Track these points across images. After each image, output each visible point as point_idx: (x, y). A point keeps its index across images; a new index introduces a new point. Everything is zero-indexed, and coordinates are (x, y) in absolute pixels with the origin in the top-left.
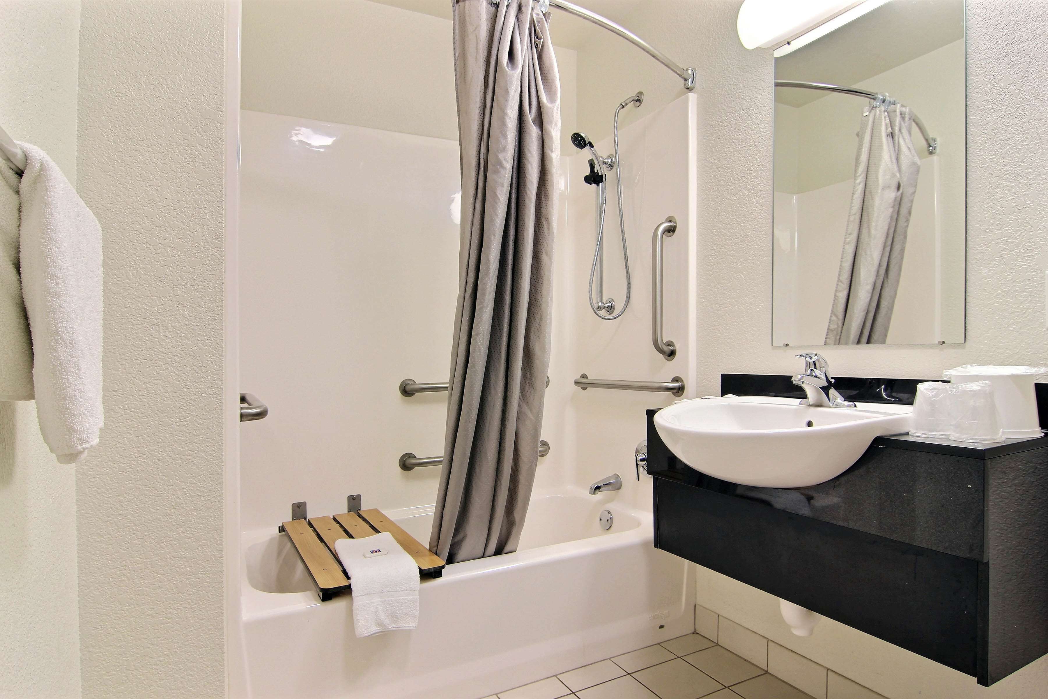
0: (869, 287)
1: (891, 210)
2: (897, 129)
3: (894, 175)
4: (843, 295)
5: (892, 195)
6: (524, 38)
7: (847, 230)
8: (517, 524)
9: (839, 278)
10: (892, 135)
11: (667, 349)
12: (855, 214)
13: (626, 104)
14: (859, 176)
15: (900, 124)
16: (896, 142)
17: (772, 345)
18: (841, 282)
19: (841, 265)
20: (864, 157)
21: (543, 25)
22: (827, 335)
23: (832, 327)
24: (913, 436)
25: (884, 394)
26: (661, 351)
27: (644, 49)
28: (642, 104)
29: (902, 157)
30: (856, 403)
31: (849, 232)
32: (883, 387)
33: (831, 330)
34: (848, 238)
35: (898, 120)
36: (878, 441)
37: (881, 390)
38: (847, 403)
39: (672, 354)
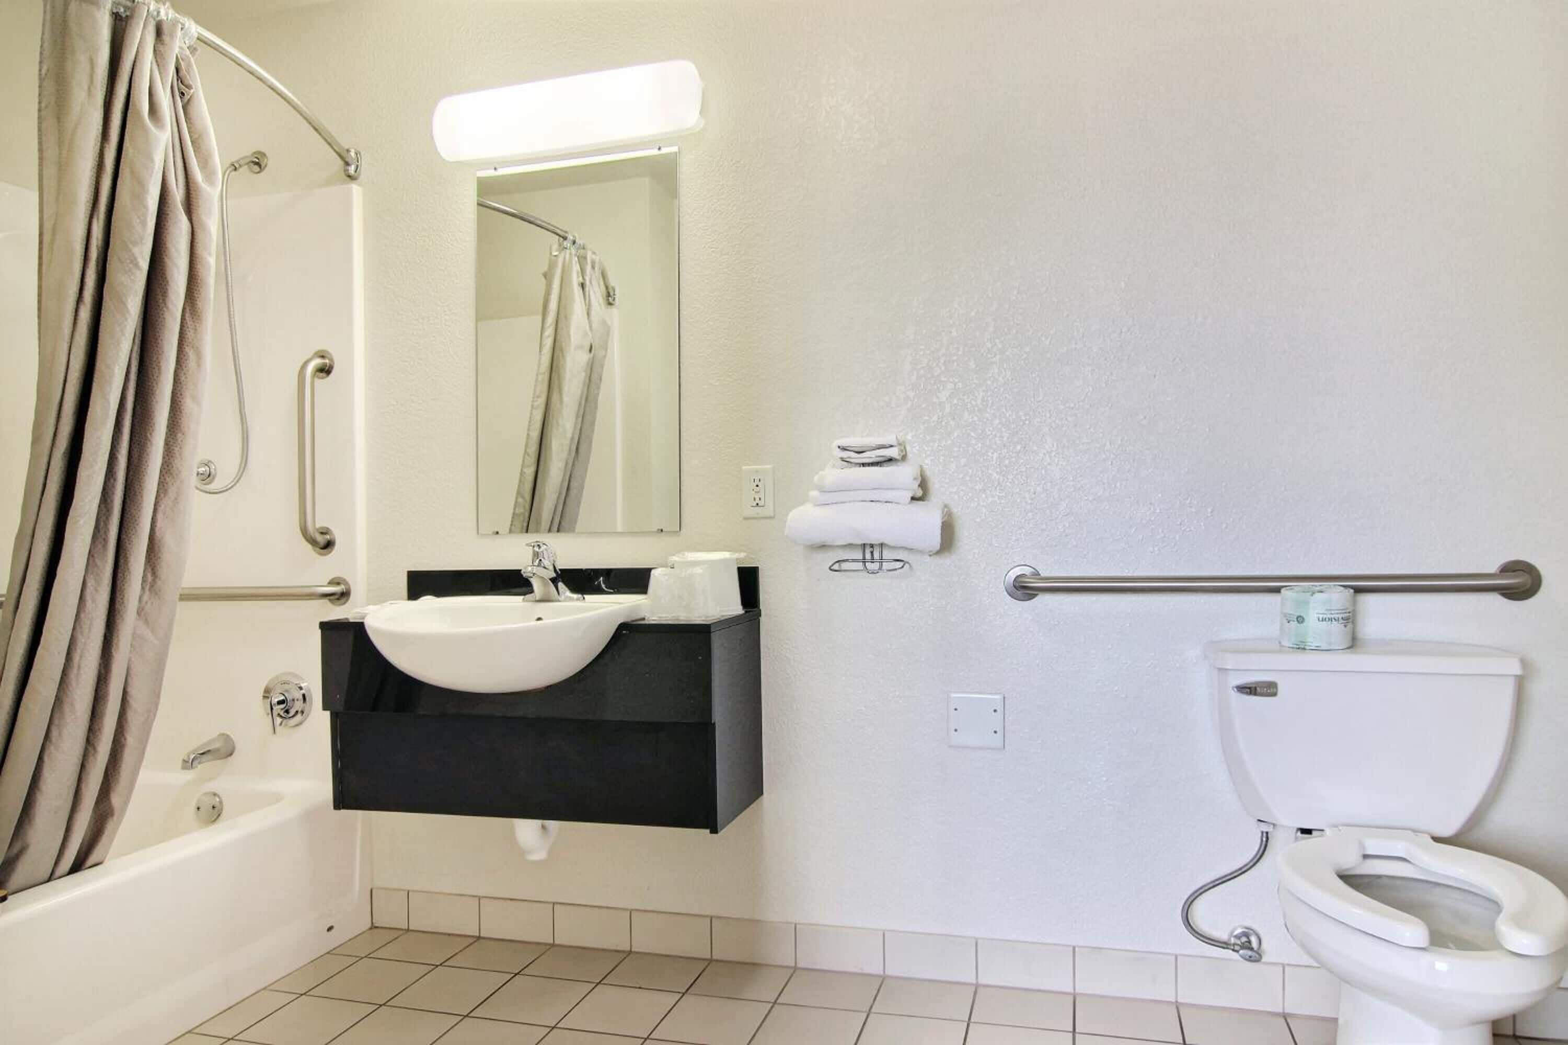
0: (561, 465)
1: (583, 374)
2: (587, 278)
3: (586, 334)
4: (530, 471)
5: (583, 357)
6: (166, 81)
7: (535, 390)
8: (116, 813)
9: (526, 451)
10: (583, 286)
11: (321, 539)
12: (544, 373)
13: (240, 166)
14: (549, 327)
15: (591, 275)
16: (587, 293)
17: (478, 533)
18: (528, 455)
19: (528, 435)
20: (553, 306)
21: (189, 65)
22: (512, 521)
23: (517, 511)
24: (648, 620)
25: (603, 586)
26: (313, 542)
27: (295, 108)
28: (265, 171)
29: (593, 313)
30: (585, 596)
31: (537, 394)
32: (601, 579)
33: (517, 515)
34: (537, 401)
35: (589, 268)
36: (623, 627)
37: (600, 582)
38: (575, 596)
39: (328, 545)
